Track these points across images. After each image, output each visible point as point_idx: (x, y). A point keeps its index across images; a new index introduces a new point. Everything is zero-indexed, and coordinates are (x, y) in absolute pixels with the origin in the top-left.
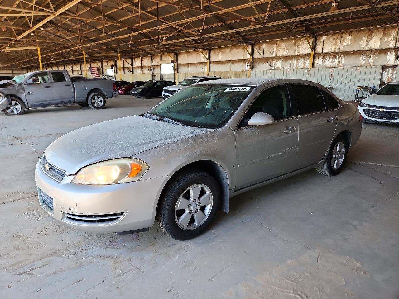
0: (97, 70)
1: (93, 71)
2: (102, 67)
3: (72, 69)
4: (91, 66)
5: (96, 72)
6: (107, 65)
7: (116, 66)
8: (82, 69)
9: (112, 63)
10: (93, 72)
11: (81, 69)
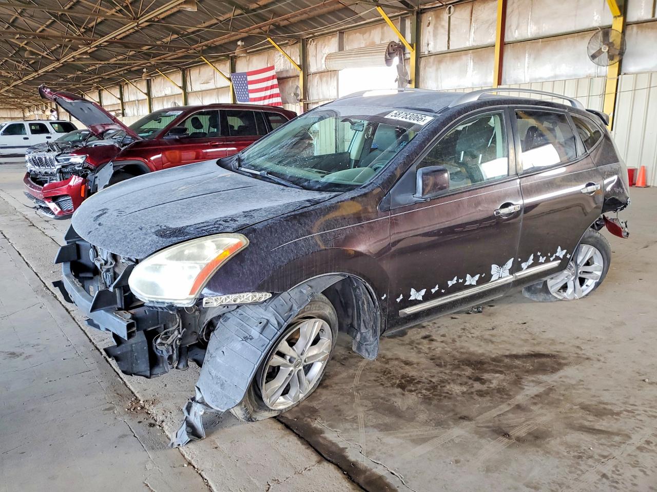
0: (275, 82)
1: (250, 87)
2: (304, 66)
3: (149, 94)
4: (233, 70)
5: (268, 93)
6: (341, 48)
7: (417, 43)
8: (189, 89)
9: (392, 34)
10: (252, 96)
11: (184, 87)
